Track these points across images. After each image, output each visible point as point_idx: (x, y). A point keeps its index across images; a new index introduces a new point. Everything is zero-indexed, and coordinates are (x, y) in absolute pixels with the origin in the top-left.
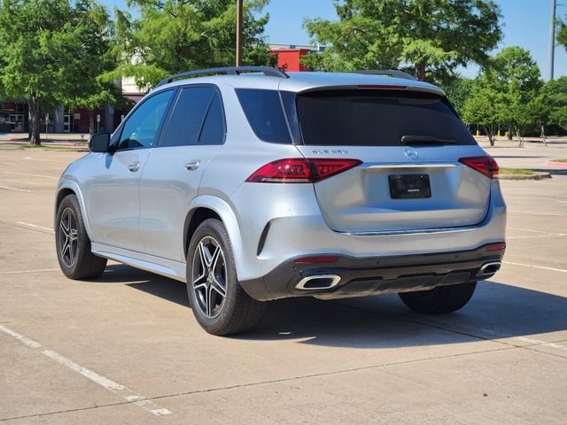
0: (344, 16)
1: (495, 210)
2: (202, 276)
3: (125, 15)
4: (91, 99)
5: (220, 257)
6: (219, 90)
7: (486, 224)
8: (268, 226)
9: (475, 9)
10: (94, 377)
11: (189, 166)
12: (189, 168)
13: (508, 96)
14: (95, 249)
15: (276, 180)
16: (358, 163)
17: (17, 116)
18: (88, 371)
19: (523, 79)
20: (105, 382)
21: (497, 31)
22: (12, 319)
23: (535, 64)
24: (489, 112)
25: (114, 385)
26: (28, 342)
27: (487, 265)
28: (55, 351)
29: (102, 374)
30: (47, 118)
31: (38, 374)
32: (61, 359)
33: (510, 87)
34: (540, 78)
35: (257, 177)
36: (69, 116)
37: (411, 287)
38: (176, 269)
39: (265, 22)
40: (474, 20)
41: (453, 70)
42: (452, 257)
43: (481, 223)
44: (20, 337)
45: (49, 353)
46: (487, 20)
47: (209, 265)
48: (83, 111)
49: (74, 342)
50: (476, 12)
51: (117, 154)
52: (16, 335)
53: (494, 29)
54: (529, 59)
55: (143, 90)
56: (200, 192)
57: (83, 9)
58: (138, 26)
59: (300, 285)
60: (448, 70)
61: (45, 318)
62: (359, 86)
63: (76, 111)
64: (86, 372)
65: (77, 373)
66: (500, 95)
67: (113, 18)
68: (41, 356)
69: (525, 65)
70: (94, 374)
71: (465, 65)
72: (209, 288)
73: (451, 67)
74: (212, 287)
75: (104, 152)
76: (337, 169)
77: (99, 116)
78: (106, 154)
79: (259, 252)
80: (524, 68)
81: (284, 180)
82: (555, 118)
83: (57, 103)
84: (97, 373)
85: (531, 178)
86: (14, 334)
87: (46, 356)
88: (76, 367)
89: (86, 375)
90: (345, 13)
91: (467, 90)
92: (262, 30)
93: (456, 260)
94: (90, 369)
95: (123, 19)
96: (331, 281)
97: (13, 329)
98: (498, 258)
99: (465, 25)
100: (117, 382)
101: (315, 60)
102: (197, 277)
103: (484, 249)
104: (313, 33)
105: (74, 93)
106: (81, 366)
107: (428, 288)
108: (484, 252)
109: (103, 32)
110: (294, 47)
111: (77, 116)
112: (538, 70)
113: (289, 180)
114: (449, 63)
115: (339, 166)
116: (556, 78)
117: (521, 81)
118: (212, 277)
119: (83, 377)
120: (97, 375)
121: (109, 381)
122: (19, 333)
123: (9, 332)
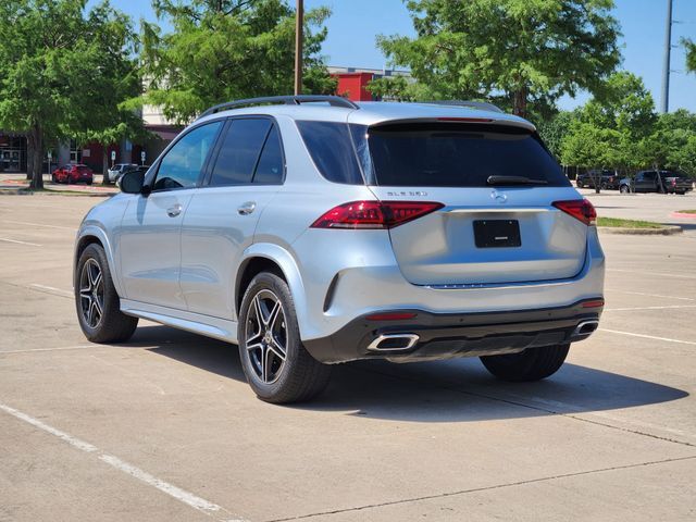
0: (423, 31)
1: (592, 262)
2: (258, 335)
3: (153, 28)
4: (106, 132)
5: (281, 314)
6: (275, 121)
7: (581, 277)
8: (336, 278)
9: (588, 24)
10: (175, 492)
11: (242, 209)
12: (242, 212)
13: (615, 133)
14: (125, 307)
15: (347, 226)
16: (439, 206)
17: (11, 152)
18: (167, 485)
19: (633, 112)
20: (192, 500)
21: (615, 52)
22: (51, 413)
23: (648, 94)
24: (594, 153)
25: (206, 504)
26: (79, 444)
27: (583, 324)
28: (118, 457)
29: (186, 489)
30: (50, 156)
31: (101, 489)
32: (127, 468)
33: (618, 121)
34: (654, 112)
35: (324, 222)
36: (76, 153)
37: (497, 349)
38: (226, 329)
39: (322, 38)
40: (586, 38)
41: (555, 102)
42: (545, 315)
43: (576, 277)
44: (66, 437)
45: (109, 459)
46: (604, 38)
47: (266, 323)
48: (95, 146)
49: (139, 443)
50: (590, 29)
51: (152, 195)
52: (61, 434)
53: (612, 49)
54: (641, 89)
55: (173, 122)
56: (255, 239)
57: (98, 21)
58: (169, 41)
59: (374, 345)
60: (549, 102)
61: (95, 412)
62: (440, 119)
63: (85, 148)
64: (164, 487)
65: (153, 487)
66: (605, 132)
67: (138, 30)
68: (100, 463)
69: (636, 94)
70: (176, 489)
71: (573, 95)
72: (266, 349)
73: (552, 98)
74: (270, 348)
75: (136, 193)
76: (415, 213)
77: (114, 153)
78: (139, 196)
79: (326, 308)
80: (633, 99)
81: (355, 226)
82: (675, 160)
83: (64, 137)
84: (180, 487)
85: (658, 233)
86: (58, 433)
87: (107, 464)
88: (148, 479)
89: (164, 490)
90: (424, 28)
91: (564, 125)
92: (318, 49)
93: (549, 317)
94: (168, 481)
95: (150, 33)
96: (408, 340)
97: (56, 425)
98: (596, 315)
99: (576, 43)
100: (208, 500)
101: (384, 86)
102: (251, 336)
103: (580, 305)
104: (389, 54)
105: (85, 125)
106: (155, 477)
107: (516, 351)
108: (580, 309)
109: (123, 50)
110: (353, 70)
111: (86, 153)
112: (651, 102)
113: (360, 226)
114: (551, 93)
115: (417, 209)
116: (672, 111)
117: (630, 115)
118: (269, 337)
119: (162, 493)
120: (179, 490)
121: (197, 499)
122: (64, 431)
123: (51, 430)
